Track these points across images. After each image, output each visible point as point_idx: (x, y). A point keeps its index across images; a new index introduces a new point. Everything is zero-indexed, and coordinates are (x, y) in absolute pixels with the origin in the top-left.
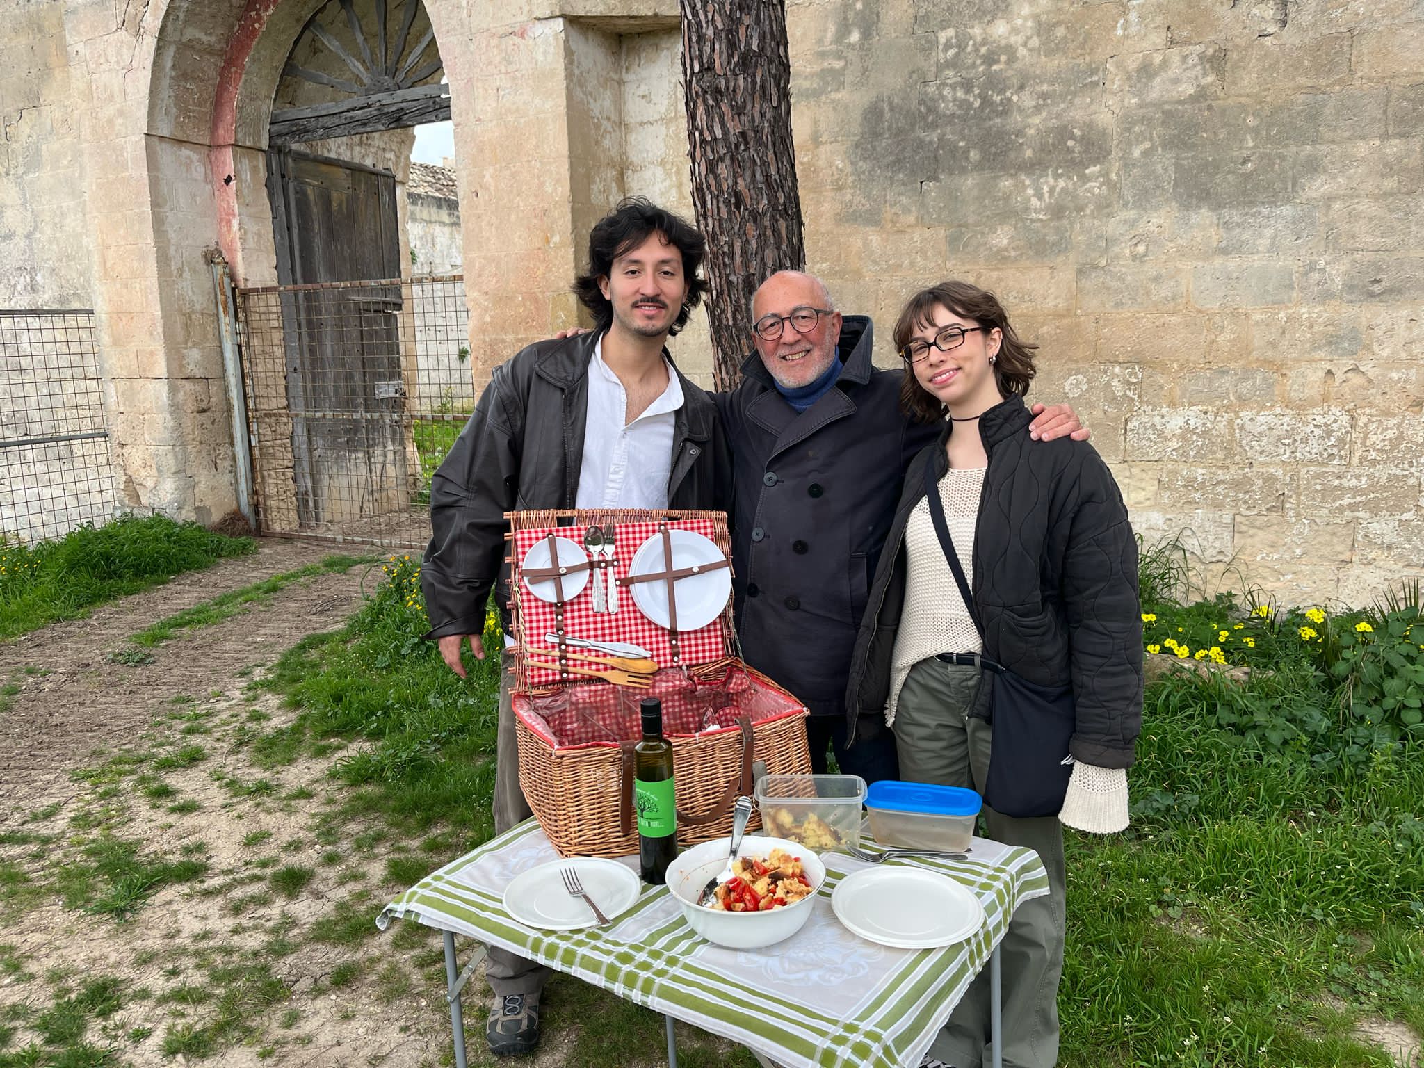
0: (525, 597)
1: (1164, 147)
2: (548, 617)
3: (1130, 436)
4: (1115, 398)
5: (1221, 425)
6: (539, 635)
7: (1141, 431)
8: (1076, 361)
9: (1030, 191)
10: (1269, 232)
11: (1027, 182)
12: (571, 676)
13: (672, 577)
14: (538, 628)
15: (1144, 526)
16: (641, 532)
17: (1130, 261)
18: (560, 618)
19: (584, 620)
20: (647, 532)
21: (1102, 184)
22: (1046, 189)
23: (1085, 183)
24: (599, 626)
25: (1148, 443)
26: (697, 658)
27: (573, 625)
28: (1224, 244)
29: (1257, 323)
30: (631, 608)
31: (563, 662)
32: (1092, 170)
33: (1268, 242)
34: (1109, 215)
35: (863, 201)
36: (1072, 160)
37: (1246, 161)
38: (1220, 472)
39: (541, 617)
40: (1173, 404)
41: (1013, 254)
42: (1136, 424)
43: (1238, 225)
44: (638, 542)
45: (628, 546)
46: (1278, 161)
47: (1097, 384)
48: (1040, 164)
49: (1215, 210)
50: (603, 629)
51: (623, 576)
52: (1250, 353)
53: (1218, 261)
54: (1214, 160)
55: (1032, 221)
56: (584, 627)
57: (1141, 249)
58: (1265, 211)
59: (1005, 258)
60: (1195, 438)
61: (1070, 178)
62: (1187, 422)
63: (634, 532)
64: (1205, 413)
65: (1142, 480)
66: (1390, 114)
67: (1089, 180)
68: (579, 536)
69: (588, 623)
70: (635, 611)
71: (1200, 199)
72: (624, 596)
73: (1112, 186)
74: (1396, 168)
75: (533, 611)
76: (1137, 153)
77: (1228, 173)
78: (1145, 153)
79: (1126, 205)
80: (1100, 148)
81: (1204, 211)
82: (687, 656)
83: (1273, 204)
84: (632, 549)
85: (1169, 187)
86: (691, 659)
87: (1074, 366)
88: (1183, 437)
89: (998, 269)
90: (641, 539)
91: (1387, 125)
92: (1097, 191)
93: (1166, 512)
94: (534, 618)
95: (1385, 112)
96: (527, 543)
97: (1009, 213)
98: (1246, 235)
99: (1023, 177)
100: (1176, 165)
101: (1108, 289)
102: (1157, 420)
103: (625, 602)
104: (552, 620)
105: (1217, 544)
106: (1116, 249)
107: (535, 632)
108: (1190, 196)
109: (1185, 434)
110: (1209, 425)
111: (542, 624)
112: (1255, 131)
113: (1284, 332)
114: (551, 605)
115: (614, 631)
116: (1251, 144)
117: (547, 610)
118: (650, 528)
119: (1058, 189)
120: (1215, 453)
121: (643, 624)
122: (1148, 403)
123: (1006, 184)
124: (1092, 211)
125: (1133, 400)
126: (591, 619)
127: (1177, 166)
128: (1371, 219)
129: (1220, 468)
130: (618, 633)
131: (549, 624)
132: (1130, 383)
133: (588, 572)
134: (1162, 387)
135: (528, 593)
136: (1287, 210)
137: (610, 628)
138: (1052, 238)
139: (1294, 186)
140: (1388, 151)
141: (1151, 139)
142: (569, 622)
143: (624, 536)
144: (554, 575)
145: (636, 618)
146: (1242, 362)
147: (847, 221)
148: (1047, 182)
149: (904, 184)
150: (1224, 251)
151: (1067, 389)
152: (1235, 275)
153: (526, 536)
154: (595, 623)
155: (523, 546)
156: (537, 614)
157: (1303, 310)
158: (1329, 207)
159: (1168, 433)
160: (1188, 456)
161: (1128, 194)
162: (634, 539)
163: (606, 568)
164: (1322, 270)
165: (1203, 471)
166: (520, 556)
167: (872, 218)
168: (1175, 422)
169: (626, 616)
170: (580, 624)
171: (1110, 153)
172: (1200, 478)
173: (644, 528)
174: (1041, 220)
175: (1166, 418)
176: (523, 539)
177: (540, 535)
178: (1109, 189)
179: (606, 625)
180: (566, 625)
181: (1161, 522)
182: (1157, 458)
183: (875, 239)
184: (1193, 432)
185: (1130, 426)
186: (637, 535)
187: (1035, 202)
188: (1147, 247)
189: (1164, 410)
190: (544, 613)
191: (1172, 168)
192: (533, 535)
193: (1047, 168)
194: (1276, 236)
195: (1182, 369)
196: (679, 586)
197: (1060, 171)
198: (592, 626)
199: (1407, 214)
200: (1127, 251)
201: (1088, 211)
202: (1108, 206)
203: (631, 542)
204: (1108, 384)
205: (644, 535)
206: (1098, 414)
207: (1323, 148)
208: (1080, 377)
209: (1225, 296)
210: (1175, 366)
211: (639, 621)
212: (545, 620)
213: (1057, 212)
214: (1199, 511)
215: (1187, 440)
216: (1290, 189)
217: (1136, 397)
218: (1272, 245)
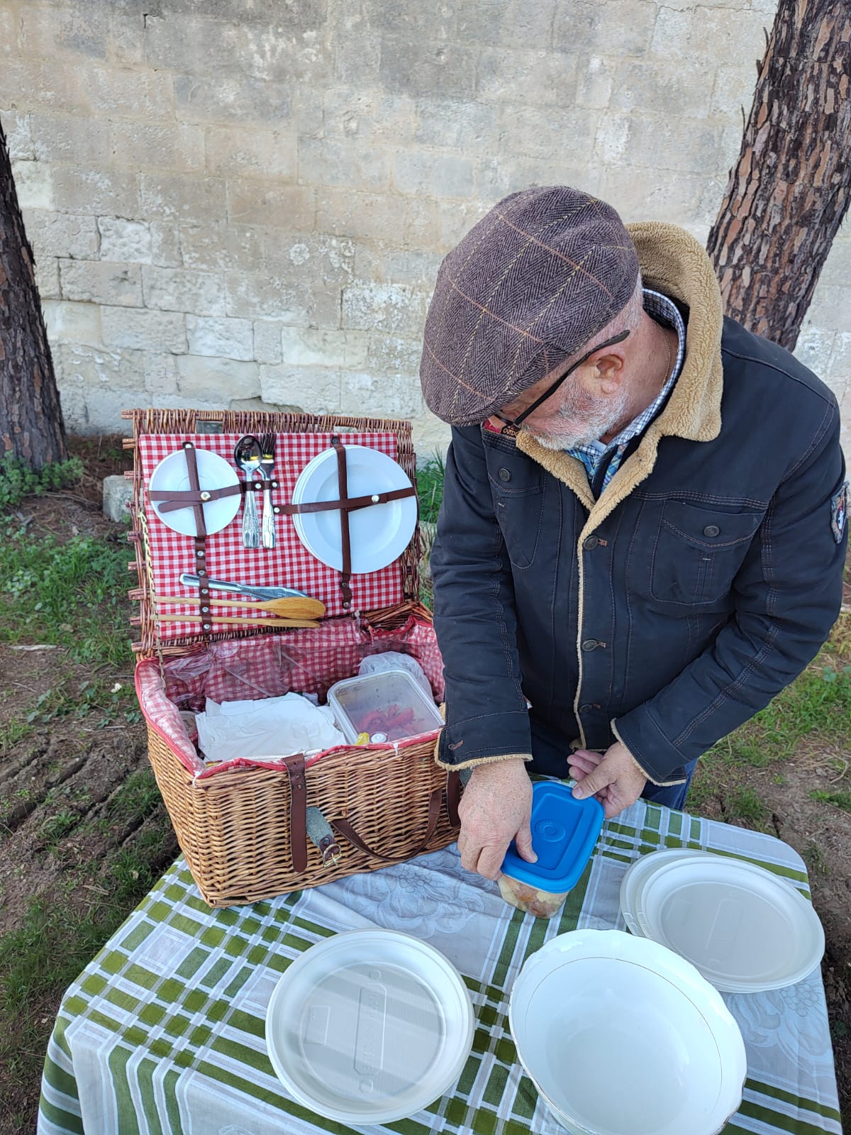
0: (153, 526)
1: (372, 23)
2: (185, 552)
3: (345, 306)
4: (333, 270)
5: (416, 302)
6: (172, 576)
7: (354, 302)
8: (299, 230)
9: (253, 47)
10: (456, 127)
11: (250, 36)
12: (215, 628)
13: (348, 505)
14: (171, 567)
15: (357, 386)
16: (308, 445)
17: (343, 137)
18: (201, 554)
19: (232, 557)
20: (316, 445)
21: (319, 52)
22: (267, 48)
23: (303, 48)
24: (252, 564)
25: (359, 314)
26: (372, 603)
27: (218, 563)
28: (419, 133)
29: (444, 212)
30: (293, 543)
31: (205, 610)
32: (310, 35)
33: (455, 135)
34: (325, 86)
35: (84, 26)
36: (291, 20)
37: (439, 53)
38: (414, 343)
39: (176, 553)
40: (379, 280)
41: (239, 112)
42: (350, 295)
43: (433, 116)
44: (304, 458)
45: (291, 463)
46: (465, 58)
47: (317, 254)
48: (261, 18)
49: (414, 97)
50: (257, 568)
51: (283, 502)
52: (438, 240)
53: (416, 148)
54: (414, 46)
55: (256, 79)
56: (232, 566)
57: (353, 125)
58: (454, 106)
59: (233, 115)
60: (396, 312)
61: (289, 39)
62: (390, 298)
63: (299, 446)
64: (404, 291)
65: (355, 346)
66: (556, 26)
67: (307, 46)
68: (228, 447)
69: (237, 561)
70: (298, 547)
71: (402, 85)
72: (285, 527)
73: (328, 56)
74: (556, 81)
75: (165, 544)
76: (349, 24)
77: (426, 61)
78: (357, 26)
79: (340, 78)
80: (316, 12)
81: (404, 96)
82: (360, 601)
83: (460, 99)
84: (296, 467)
85: (376, 66)
86: (364, 604)
87: (297, 234)
88: (386, 309)
89: (225, 126)
90: (308, 454)
91: (552, 37)
92: (314, 58)
93: (373, 375)
94: (166, 553)
95: (552, 24)
96: (155, 453)
97: (234, 68)
98: (438, 127)
99: (246, 29)
100: (382, 44)
101: (326, 161)
102: (367, 293)
103: (285, 535)
104: (190, 556)
105: (411, 404)
106: (332, 122)
107: (167, 572)
108: (394, 79)
109: (389, 307)
110: (407, 301)
111: (176, 562)
112: (449, 23)
113: (464, 223)
114: (189, 538)
115: (271, 571)
116: (444, 36)
117: (184, 543)
118: (320, 441)
119: (279, 50)
120: (411, 326)
121: (307, 563)
122: (360, 278)
123: (230, 33)
124: (310, 79)
125: (347, 272)
126: (242, 556)
127: (383, 47)
128: (534, 127)
129: (414, 340)
130: (276, 574)
131: (186, 561)
132: (345, 257)
133: (239, 496)
134: (370, 263)
135: (158, 521)
136: (470, 108)
137: (266, 567)
138: (275, 101)
139: (477, 85)
140: (551, 64)
141: (361, 13)
142: (213, 559)
143: (286, 450)
144: (194, 499)
145: (298, 555)
146: (433, 247)
147: (69, 46)
148: (268, 40)
149: (126, 14)
150: (419, 139)
151: (292, 255)
152: (428, 165)
153: (154, 443)
154: (247, 561)
155: (150, 457)
156: (170, 549)
157: (479, 205)
158: (502, 111)
159: (375, 306)
160: (390, 328)
161: (342, 66)
162: (299, 454)
163: (262, 490)
164: (495, 169)
165: (402, 342)
166: (146, 471)
167: (94, 47)
168: (381, 296)
169: (287, 552)
170: (228, 562)
171: (325, 20)
172: (399, 348)
173: (312, 441)
174: (264, 80)
175: (374, 292)
176: (149, 448)
177: (174, 443)
178: (325, 58)
179: (261, 564)
180: (209, 564)
181: (369, 383)
182: (366, 327)
183: (102, 73)
184: (395, 306)
185: (345, 297)
186: (303, 450)
187: (257, 59)
188: (359, 123)
189: (373, 285)
190: (180, 548)
191: (378, 47)
192: (164, 443)
193: (268, 24)
194: (461, 132)
195: (387, 248)
196: (356, 517)
197: (280, 30)
198: (242, 565)
199: (561, 127)
200: (341, 126)
201: (306, 79)
202: (324, 76)
203: (295, 458)
204: (327, 256)
205: (312, 450)
206: (319, 282)
207: (501, 52)
208: (303, 246)
209: (421, 183)
210: (381, 244)
211: (303, 559)
212: (181, 557)
213: (280, 74)
214: (398, 376)
215: (390, 314)
216: (473, 88)
217: (350, 270)
218: (458, 140)
